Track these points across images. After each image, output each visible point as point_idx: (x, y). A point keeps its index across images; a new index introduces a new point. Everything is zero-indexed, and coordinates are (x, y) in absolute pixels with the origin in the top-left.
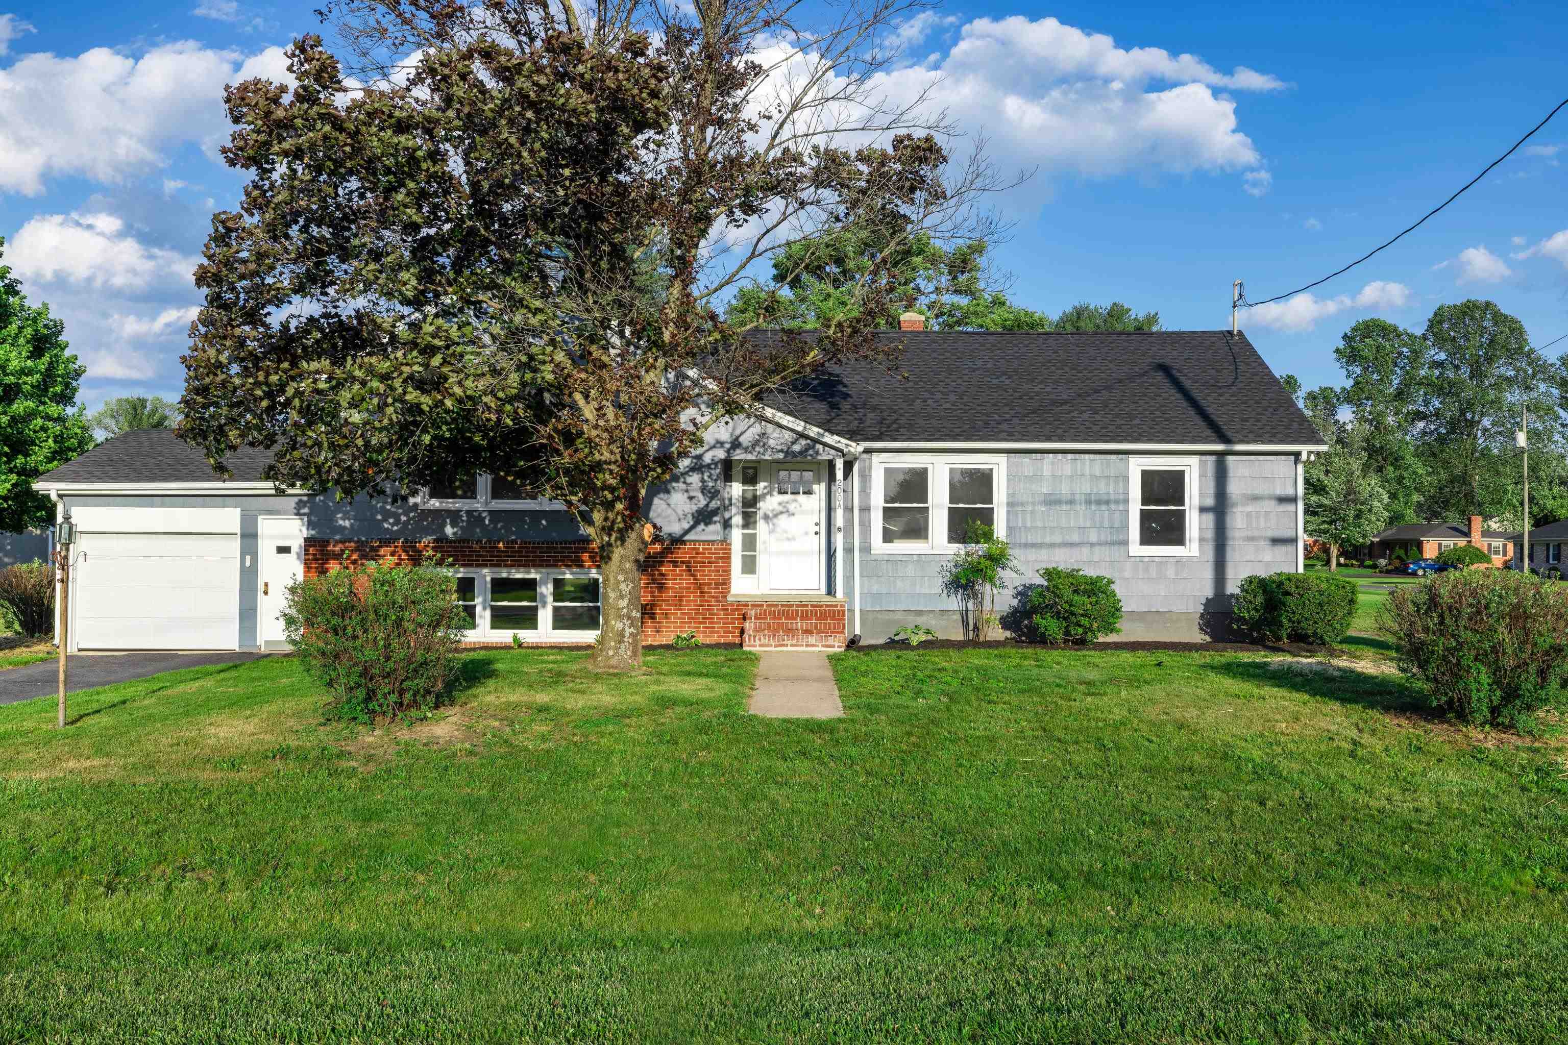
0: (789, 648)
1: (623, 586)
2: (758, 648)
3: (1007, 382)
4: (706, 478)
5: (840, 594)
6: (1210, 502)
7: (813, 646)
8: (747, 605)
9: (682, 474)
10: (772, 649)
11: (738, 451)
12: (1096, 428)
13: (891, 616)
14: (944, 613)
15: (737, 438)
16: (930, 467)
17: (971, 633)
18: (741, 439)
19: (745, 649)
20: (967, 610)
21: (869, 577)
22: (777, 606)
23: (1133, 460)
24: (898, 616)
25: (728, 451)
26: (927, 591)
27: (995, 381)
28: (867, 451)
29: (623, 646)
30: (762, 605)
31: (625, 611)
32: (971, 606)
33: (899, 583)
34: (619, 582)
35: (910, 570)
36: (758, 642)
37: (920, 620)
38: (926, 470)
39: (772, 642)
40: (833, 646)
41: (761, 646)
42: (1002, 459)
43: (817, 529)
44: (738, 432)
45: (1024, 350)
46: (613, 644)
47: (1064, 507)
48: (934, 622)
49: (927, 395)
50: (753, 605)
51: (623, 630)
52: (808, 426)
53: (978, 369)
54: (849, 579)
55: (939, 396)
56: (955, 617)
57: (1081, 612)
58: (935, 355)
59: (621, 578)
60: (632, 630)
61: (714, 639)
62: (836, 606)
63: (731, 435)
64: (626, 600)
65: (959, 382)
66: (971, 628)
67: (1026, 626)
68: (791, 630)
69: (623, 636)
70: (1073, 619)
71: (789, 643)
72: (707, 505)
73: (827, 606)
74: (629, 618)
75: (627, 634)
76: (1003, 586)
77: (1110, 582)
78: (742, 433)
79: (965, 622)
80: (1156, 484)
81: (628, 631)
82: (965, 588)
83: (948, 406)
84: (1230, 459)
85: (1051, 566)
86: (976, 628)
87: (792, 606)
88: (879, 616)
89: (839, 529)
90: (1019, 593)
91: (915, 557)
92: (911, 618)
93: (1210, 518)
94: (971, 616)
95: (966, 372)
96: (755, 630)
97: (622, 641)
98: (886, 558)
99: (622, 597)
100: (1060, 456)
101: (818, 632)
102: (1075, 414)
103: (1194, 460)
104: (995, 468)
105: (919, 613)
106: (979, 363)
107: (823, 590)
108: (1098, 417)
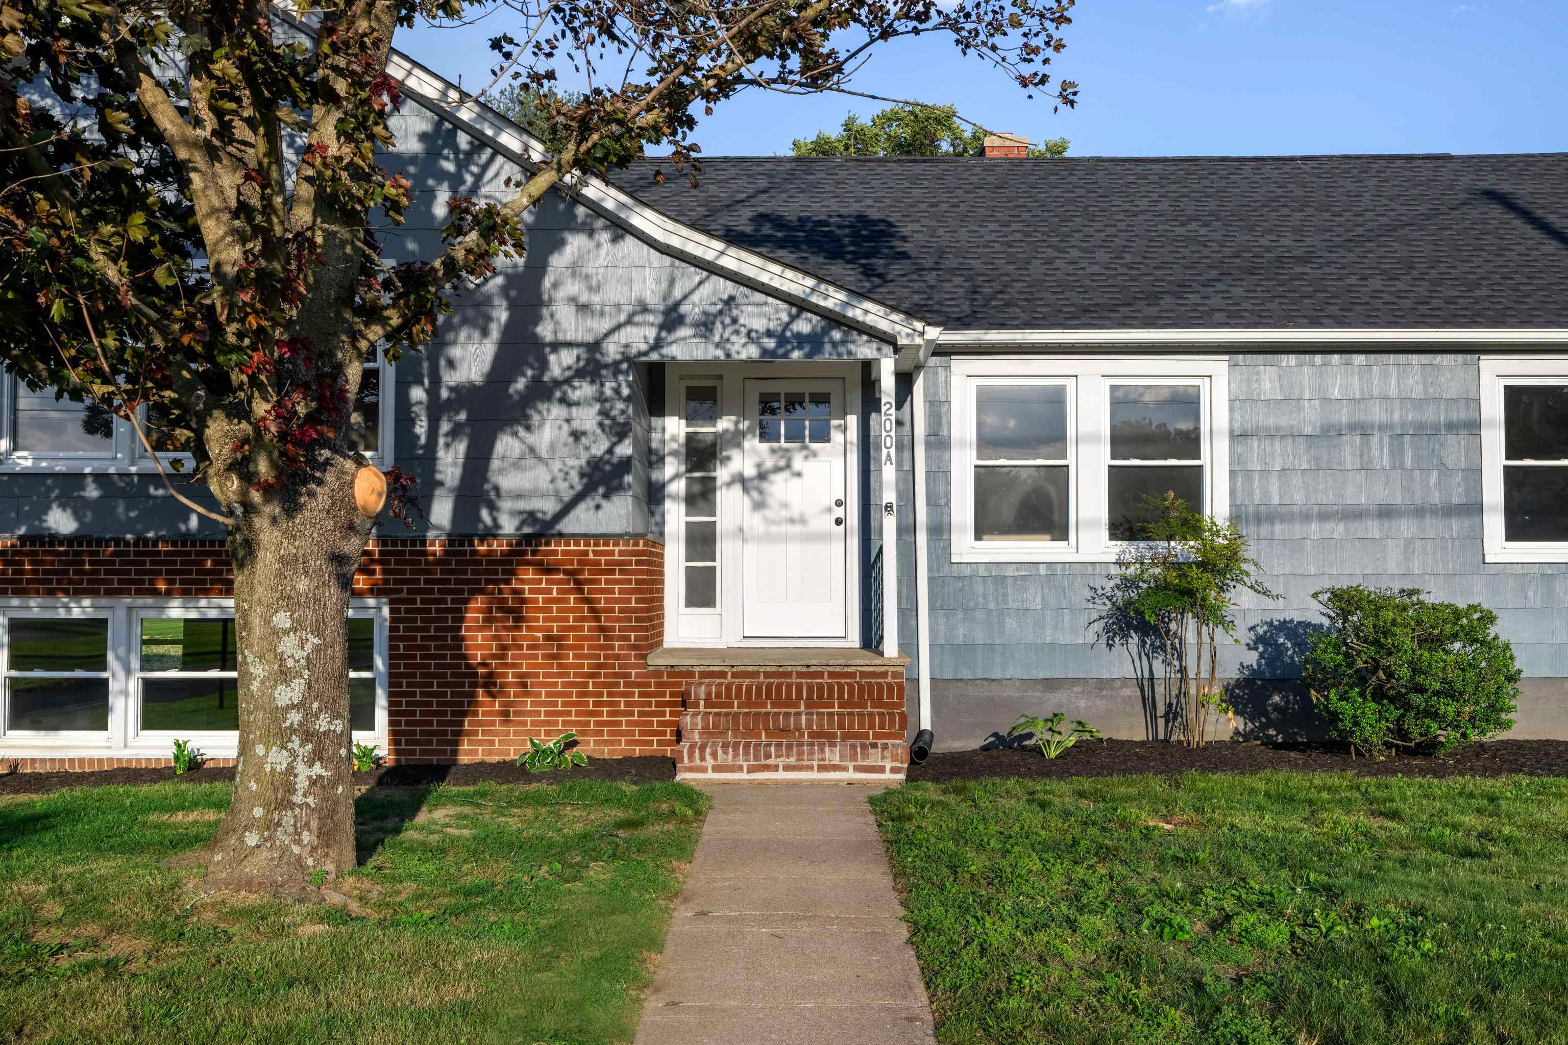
0: (781, 775)
1: (288, 645)
2: (710, 775)
3: (1203, 231)
4: (608, 392)
5: (891, 647)
7: (836, 768)
8: (691, 674)
9: (557, 383)
10: (744, 776)
11: (680, 336)
12: (1406, 304)
13: (995, 691)
14: (1103, 684)
16: (1070, 383)
17: (1161, 722)
18: (684, 309)
19: (682, 776)
20: (1152, 679)
21: (949, 611)
22: (755, 674)
23: (1485, 363)
24: (1011, 693)
25: (655, 335)
26: (1064, 639)
27: (1180, 231)
28: (943, 351)
29: (288, 819)
30: (723, 675)
31: (295, 717)
32: (1159, 669)
33: (1010, 623)
34: (277, 634)
35: (1034, 598)
36: (710, 762)
37: (1055, 700)
38: (1061, 390)
39: (741, 761)
40: (882, 770)
41: (716, 769)
42: (1219, 366)
43: (839, 512)
44: (677, 294)
45: (1224, 183)
46: (258, 812)
48: (1082, 703)
49: (1051, 253)
50: (704, 675)
51: (290, 770)
53: (1143, 212)
54: (908, 613)
55: (1074, 253)
56: (1127, 692)
57: (1437, 686)
58: (1057, 192)
59: (282, 620)
60: (318, 769)
61: (620, 749)
62: (884, 675)
63: (665, 298)
64: (298, 687)
65: (1112, 230)
66: (1161, 710)
67: (1276, 707)
68: (785, 731)
69: (291, 790)
70: (1416, 699)
71: (781, 762)
72: (610, 451)
73: (864, 674)
74: (308, 735)
75: (302, 783)
76: (1228, 625)
77: (1488, 618)
78: (685, 297)
79: (1148, 703)
80: (1535, 415)
81: (303, 774)
82: (1144, 629)
83: (1096, 269)
85: (1343, 584)
86: (1172, 714)
87: (788, 675)
88: (971, 691)
89: (889, 507)
90: (1260, 639)
91: (1043, 570)
92: (1035, 694)
94: (1160, 690)
95: (1121, 216)
96: (705, 731)
97: (285, 804)
98: (982, 571)
99: (285, 675)
100: (1336, 358)
101: (846, 736)
102: (1353, 280)
104: (1204, 384)
105: (1051, 684)
106: (1143, 204)
107: (854, 640)
108: (1400, 285)
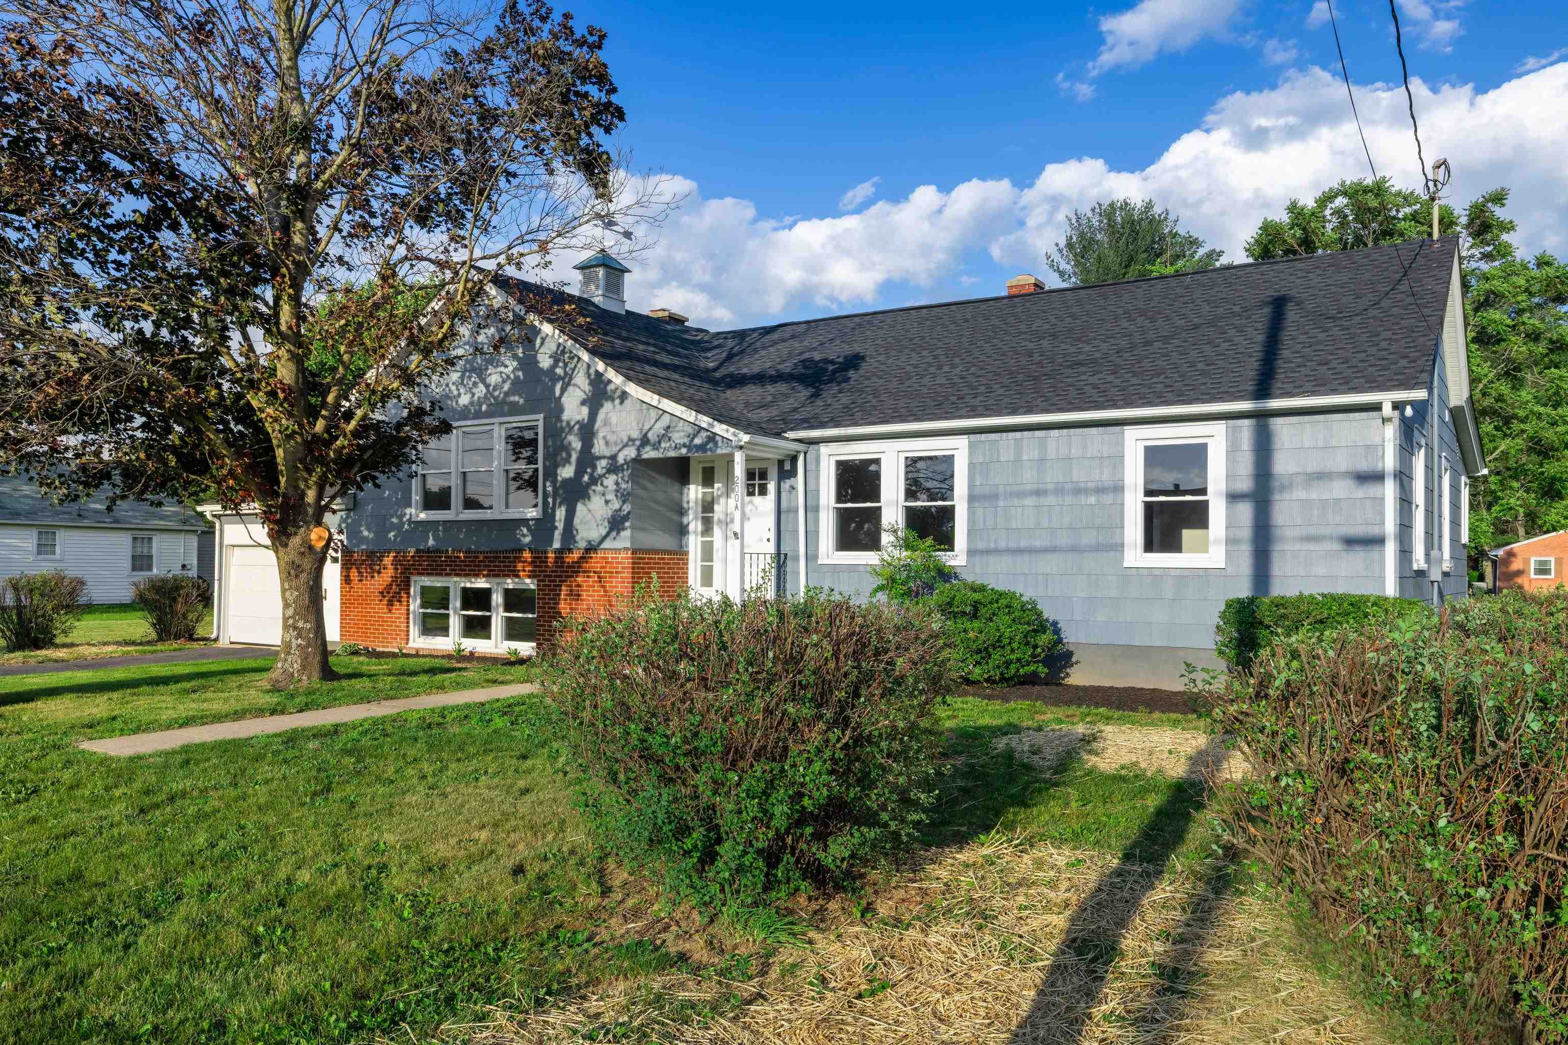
4: (620, 480)
6: (1245, 484)
9: (600, 476)
11: (648, 448)
15: (645, 435)
18: (649, 435)
23: (1131, 433)
25: (638, 450)
29: (290, 658)
31: (291, 621)
38: (877, 461)
42: (965, 441)
43: (769, 535)
46: (283, 656)
47: (1029, 501)
52: (700, 416)
60: (300, 641)
63: (640, 431)
69: (290, 648)
72: (620, 509)
74: (295, 628)
78: (649, 429)
81: (294, 643)
84: (1277, 423)
93: (1245, 511)
97: (289, 653)
103: (1219, 429)
104: (955, 454)
